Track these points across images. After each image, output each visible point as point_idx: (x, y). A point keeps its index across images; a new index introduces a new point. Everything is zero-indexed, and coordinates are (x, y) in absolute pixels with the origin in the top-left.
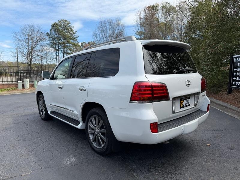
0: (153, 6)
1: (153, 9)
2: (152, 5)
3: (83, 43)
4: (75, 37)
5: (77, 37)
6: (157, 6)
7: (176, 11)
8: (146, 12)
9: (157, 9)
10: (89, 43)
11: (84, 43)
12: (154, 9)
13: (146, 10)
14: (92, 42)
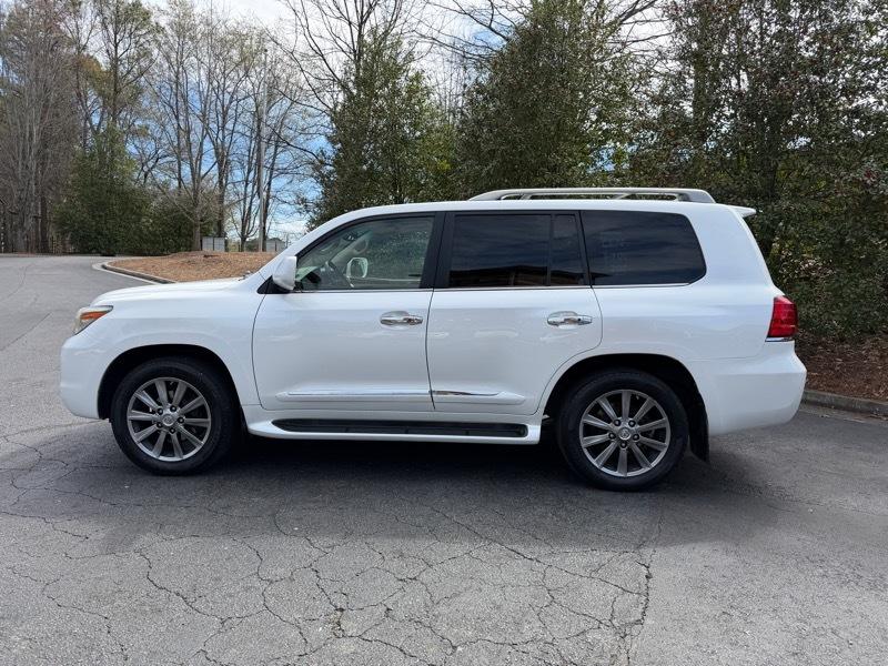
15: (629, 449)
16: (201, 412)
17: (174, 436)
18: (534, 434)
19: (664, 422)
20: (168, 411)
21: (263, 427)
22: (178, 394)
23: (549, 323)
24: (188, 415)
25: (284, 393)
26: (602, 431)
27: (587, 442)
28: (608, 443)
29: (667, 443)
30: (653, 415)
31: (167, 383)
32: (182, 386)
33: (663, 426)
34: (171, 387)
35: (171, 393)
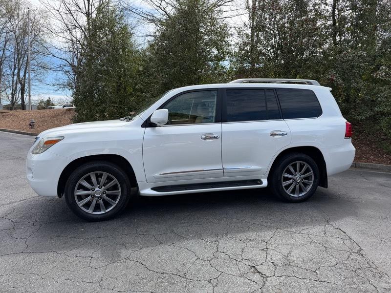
15: (300, 186)
16: (115, 187)
17: (101, 201)
18: (265, 183)
20: (97, 189)
21: (147, 191)
22: (103, 180)
24: (108, 190)
25: (157, 175)
26: (290, 179)
27: (284, 184)
28: (291, 184)
29: (312, 181)
30: (307, 171)
31: (97, 175)
32: (105, 175)
33: (311, 174)
34: (98, 177)
35: (99, 179)
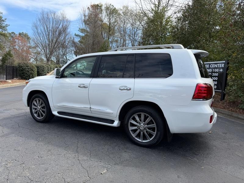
0: (98, 5)
1: (96, 8)
2: (96, 4)
3: (11, 33)
4: (4, 25)
5: (7, 26)
6: (101, 6)
7: (119, 14)
8: (90, 10)
9: (101, 9)
10: (20, 34)
11: (13, 33)
12: (98, 9)
13: (90, 7)
14: (24, 33)
15: (143, 133)
18: (116, 124)
19: (155, 125)
23: (120, 89)
25: (58, 105)
26: (135, 126)
27: (131, 128)
28: (137, 130)
30: (151, 122)
